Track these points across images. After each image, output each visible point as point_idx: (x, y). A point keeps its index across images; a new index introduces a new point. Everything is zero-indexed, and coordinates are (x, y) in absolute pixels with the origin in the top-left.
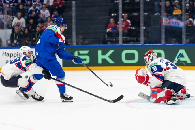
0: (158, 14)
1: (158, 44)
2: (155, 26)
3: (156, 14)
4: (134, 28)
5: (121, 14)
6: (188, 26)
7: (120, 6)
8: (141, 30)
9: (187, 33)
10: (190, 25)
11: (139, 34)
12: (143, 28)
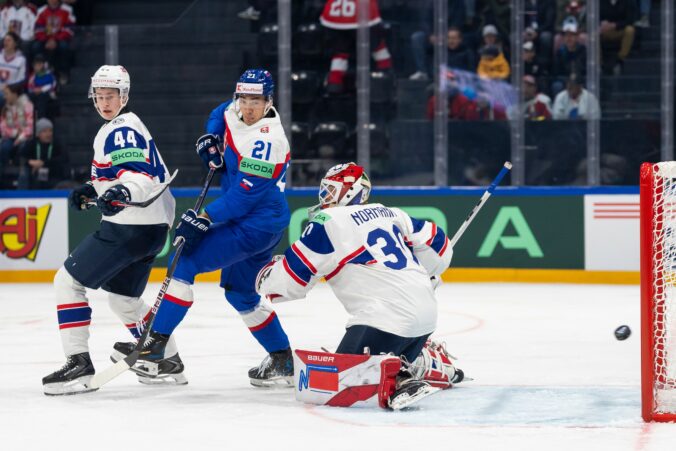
0: (421, 77)
1: (423, 188)
2: (412, 121)
3: (416, 76)
4: (332, 127)
5: (288, 75)
6: (534, 119)
7: (284, 46)
8: (359, 136)
9: (529, 148)
10: (541, 118)
11: (351, 151)
12: (366, 127)
